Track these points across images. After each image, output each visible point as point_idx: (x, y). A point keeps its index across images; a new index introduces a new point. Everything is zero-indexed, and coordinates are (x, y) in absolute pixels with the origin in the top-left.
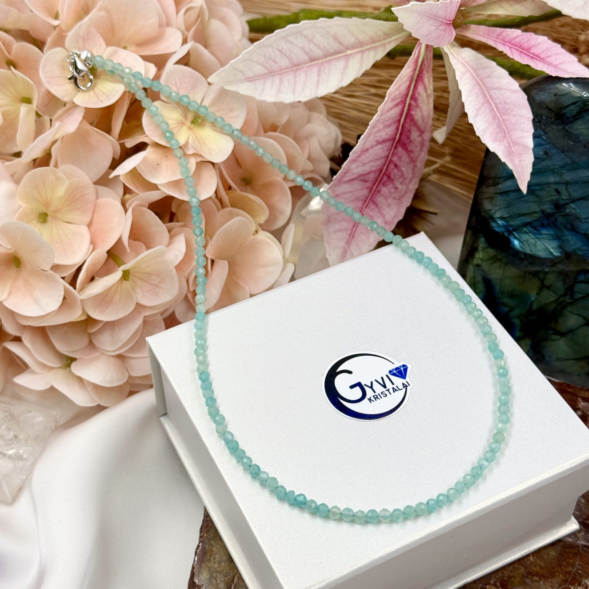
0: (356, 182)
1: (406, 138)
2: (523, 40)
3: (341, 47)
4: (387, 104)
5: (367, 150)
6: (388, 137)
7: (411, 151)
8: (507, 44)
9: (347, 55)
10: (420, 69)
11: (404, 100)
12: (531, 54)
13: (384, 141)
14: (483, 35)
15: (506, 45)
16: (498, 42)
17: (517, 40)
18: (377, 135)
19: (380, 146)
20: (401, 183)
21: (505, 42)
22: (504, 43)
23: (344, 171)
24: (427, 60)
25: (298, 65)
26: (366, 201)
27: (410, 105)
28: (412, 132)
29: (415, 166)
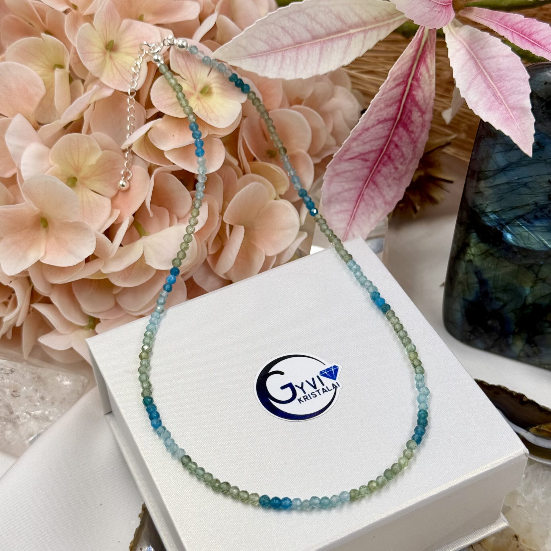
0: (356, 160)
1: (407, 118)
2: (525, 25)
3: (344, 26)
4: (389, 83)
5: (368, 129)
6: (389, 116)
7: (412, 132)
8: (509, 28)
9: (349, 34)
10: (423, 50)
11: (406, 79)
12: (532, 40)
13: (385, 120)
14: (486, 18)
15: (507, 29)
16: (500, 25)
17: (520, 25)
18: (378, 114)
19: (381, 126)
20: (401, 164)
21: (507, 26)
22: (505, 27)
23: (345, 149)
24: (431, 41)
25: (300, 43)
26: (366, 181)
27: (411, 85)
28: (413, 112)
29: (415, 147)
